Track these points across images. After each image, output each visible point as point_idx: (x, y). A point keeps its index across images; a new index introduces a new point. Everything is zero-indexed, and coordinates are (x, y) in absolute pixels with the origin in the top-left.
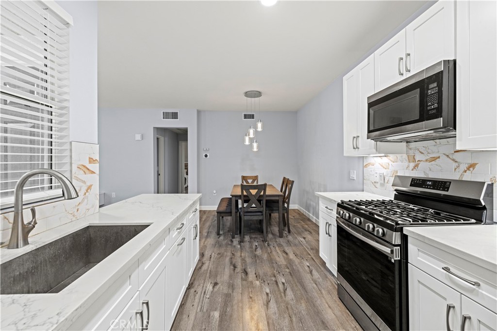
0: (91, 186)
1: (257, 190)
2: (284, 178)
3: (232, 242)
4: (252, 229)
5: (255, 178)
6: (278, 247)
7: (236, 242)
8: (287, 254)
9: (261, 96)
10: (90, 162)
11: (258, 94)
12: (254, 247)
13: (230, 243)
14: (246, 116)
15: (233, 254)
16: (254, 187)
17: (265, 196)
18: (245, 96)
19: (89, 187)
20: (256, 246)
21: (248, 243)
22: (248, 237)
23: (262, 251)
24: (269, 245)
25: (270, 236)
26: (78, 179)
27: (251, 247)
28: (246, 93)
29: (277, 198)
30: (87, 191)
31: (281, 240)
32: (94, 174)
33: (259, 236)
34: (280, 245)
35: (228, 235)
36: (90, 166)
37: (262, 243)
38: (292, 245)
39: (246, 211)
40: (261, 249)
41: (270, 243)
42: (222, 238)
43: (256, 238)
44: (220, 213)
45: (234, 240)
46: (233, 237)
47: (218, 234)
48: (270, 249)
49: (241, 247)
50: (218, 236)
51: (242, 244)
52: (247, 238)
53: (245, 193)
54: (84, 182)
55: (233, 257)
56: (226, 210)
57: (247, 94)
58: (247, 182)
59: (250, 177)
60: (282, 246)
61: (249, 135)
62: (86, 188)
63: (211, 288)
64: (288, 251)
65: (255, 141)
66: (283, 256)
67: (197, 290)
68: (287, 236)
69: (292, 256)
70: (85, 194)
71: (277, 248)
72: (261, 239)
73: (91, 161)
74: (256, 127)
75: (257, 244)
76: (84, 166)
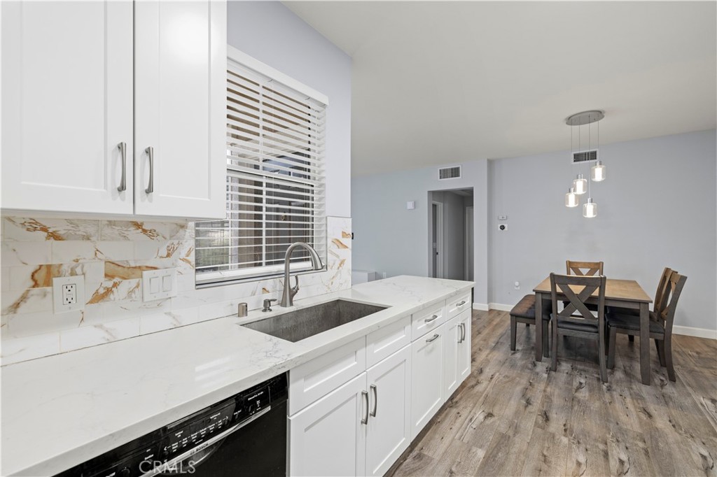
0: (344, 260)
1: (584, 287)
2: (667, 270)
3: (535, 365)
4: (581, 355)
5: (598, 266)
6: (632, 398)
7: (541, 367)
8: (650, 416)
9: (603, 117)
10: (343, 237)
11: (598, 115)
12: (576, 384)
13: (530, 366)
14: (578, 158)
15: (531, 384)
16: (578, 281)
17: (602, 298)
18: (567, 124)
19: (342, 262)
20: (581, 383)
21: (565, 375)
22: (569, 365)
23: (590, 396)
24: (609, 389)
25: (619, 375)
26: (332, 253)
27: (570, 383)
28: (570, 118)
29: (636, 307)
30: (340, 265)
31: (645, 390)
32: (346, 249)
33: (591, 370)
34: (637, 397)
35: (530, 353)
36: (343, 240)
37: (595, 382)
38: (671, 404)
39: (562, 320)
40: (590, 391)
41: (614, 387)
42: (518, 355)
43: (585, 371)
44: (515, 316)
45: (539, 364)
46: (539, 359)
47: (513, 348)
48: (612, 396)
49: (549, 377)
50: (513, 352)
51: (553, 373)
52: (565, 367)
53: (559, 290)
54: (338, 256)
55: (530, 387)
56: (527, 313)
57: (571, 121)
58: (578, 272)
59: (585, 265)
60: (642, 398)
61: (575, 191)
62: (339, 262)
63: (482, 417)
64: (653, 412)
65: (589, 200)
66: (639, 418)
67: (461, 413)
68: (662, 386)
69: (661, 423)
70: (338, 268)
71: (628, 400)
72: (596, 376)
73: (344, 235)
74: (589, 175)
75: (583, 381)
76: (338, 240)
